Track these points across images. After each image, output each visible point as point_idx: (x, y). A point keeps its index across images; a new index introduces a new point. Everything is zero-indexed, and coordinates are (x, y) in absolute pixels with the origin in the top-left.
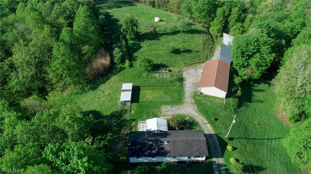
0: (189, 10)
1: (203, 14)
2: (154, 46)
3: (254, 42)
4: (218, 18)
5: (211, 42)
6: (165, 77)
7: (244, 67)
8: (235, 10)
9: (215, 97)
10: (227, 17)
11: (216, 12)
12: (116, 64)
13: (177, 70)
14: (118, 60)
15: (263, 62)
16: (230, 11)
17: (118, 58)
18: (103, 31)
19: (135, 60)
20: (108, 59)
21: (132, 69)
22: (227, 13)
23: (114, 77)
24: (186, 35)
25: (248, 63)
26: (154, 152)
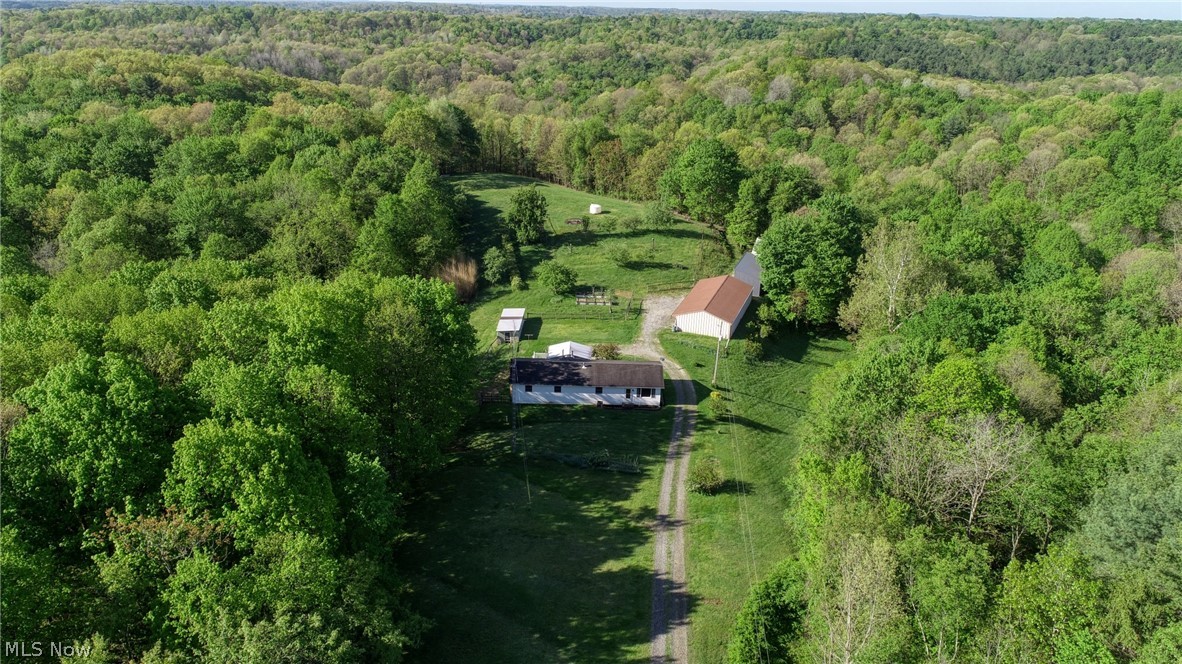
0: (676, 190)
1: (705, 192)
2: (583, 257)
3: (801, 232)
4: (742, 202)
5: (725, 257)
6: (602, 304)
7: (786, 292)
8: (783, 187)
9: (707, 337)
10: (765, 200)
11: (737, 188)
12: (489, 284)
13: (629, 295)
14: (494, 274)
15: (824, 276)
16: (772, 189)
17: (494, 269)
18: (461, 230)
19: (534, 278)
20: (472, 270)
21: (525, 293)
22: (763, 191)
23: (485, 306)
24: (664, 239)
25: (793, 280)
26: (560, 378)
